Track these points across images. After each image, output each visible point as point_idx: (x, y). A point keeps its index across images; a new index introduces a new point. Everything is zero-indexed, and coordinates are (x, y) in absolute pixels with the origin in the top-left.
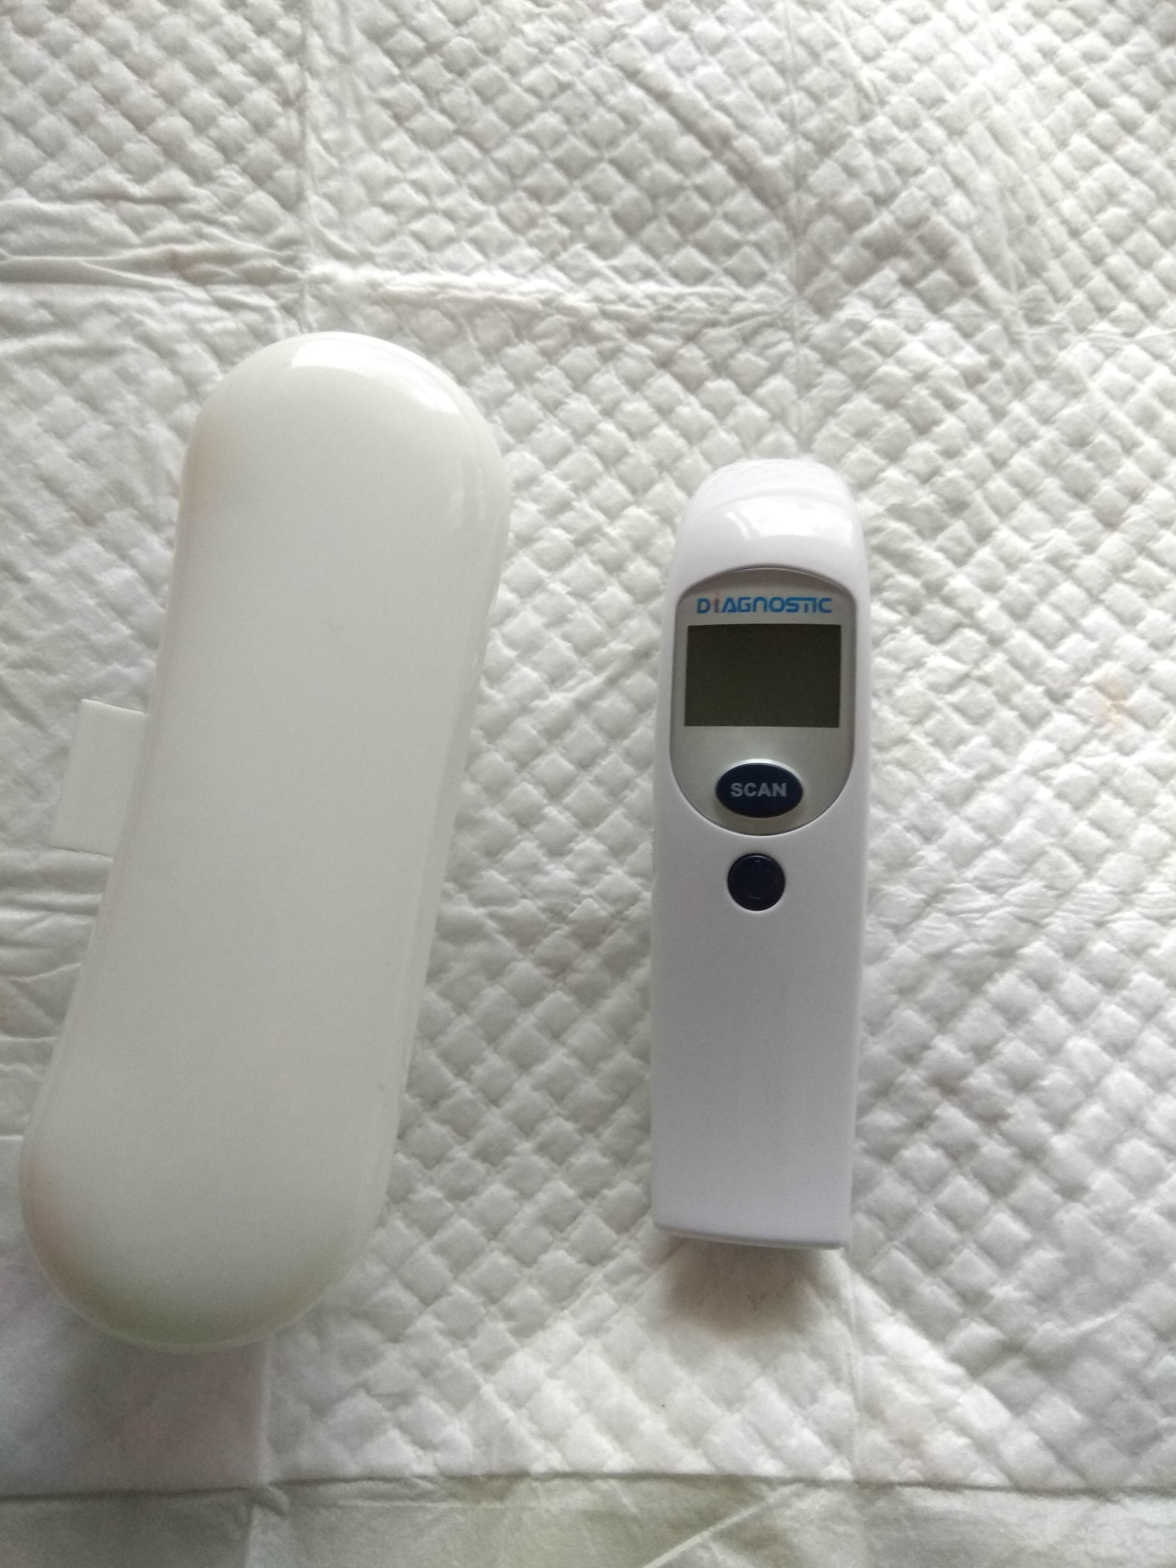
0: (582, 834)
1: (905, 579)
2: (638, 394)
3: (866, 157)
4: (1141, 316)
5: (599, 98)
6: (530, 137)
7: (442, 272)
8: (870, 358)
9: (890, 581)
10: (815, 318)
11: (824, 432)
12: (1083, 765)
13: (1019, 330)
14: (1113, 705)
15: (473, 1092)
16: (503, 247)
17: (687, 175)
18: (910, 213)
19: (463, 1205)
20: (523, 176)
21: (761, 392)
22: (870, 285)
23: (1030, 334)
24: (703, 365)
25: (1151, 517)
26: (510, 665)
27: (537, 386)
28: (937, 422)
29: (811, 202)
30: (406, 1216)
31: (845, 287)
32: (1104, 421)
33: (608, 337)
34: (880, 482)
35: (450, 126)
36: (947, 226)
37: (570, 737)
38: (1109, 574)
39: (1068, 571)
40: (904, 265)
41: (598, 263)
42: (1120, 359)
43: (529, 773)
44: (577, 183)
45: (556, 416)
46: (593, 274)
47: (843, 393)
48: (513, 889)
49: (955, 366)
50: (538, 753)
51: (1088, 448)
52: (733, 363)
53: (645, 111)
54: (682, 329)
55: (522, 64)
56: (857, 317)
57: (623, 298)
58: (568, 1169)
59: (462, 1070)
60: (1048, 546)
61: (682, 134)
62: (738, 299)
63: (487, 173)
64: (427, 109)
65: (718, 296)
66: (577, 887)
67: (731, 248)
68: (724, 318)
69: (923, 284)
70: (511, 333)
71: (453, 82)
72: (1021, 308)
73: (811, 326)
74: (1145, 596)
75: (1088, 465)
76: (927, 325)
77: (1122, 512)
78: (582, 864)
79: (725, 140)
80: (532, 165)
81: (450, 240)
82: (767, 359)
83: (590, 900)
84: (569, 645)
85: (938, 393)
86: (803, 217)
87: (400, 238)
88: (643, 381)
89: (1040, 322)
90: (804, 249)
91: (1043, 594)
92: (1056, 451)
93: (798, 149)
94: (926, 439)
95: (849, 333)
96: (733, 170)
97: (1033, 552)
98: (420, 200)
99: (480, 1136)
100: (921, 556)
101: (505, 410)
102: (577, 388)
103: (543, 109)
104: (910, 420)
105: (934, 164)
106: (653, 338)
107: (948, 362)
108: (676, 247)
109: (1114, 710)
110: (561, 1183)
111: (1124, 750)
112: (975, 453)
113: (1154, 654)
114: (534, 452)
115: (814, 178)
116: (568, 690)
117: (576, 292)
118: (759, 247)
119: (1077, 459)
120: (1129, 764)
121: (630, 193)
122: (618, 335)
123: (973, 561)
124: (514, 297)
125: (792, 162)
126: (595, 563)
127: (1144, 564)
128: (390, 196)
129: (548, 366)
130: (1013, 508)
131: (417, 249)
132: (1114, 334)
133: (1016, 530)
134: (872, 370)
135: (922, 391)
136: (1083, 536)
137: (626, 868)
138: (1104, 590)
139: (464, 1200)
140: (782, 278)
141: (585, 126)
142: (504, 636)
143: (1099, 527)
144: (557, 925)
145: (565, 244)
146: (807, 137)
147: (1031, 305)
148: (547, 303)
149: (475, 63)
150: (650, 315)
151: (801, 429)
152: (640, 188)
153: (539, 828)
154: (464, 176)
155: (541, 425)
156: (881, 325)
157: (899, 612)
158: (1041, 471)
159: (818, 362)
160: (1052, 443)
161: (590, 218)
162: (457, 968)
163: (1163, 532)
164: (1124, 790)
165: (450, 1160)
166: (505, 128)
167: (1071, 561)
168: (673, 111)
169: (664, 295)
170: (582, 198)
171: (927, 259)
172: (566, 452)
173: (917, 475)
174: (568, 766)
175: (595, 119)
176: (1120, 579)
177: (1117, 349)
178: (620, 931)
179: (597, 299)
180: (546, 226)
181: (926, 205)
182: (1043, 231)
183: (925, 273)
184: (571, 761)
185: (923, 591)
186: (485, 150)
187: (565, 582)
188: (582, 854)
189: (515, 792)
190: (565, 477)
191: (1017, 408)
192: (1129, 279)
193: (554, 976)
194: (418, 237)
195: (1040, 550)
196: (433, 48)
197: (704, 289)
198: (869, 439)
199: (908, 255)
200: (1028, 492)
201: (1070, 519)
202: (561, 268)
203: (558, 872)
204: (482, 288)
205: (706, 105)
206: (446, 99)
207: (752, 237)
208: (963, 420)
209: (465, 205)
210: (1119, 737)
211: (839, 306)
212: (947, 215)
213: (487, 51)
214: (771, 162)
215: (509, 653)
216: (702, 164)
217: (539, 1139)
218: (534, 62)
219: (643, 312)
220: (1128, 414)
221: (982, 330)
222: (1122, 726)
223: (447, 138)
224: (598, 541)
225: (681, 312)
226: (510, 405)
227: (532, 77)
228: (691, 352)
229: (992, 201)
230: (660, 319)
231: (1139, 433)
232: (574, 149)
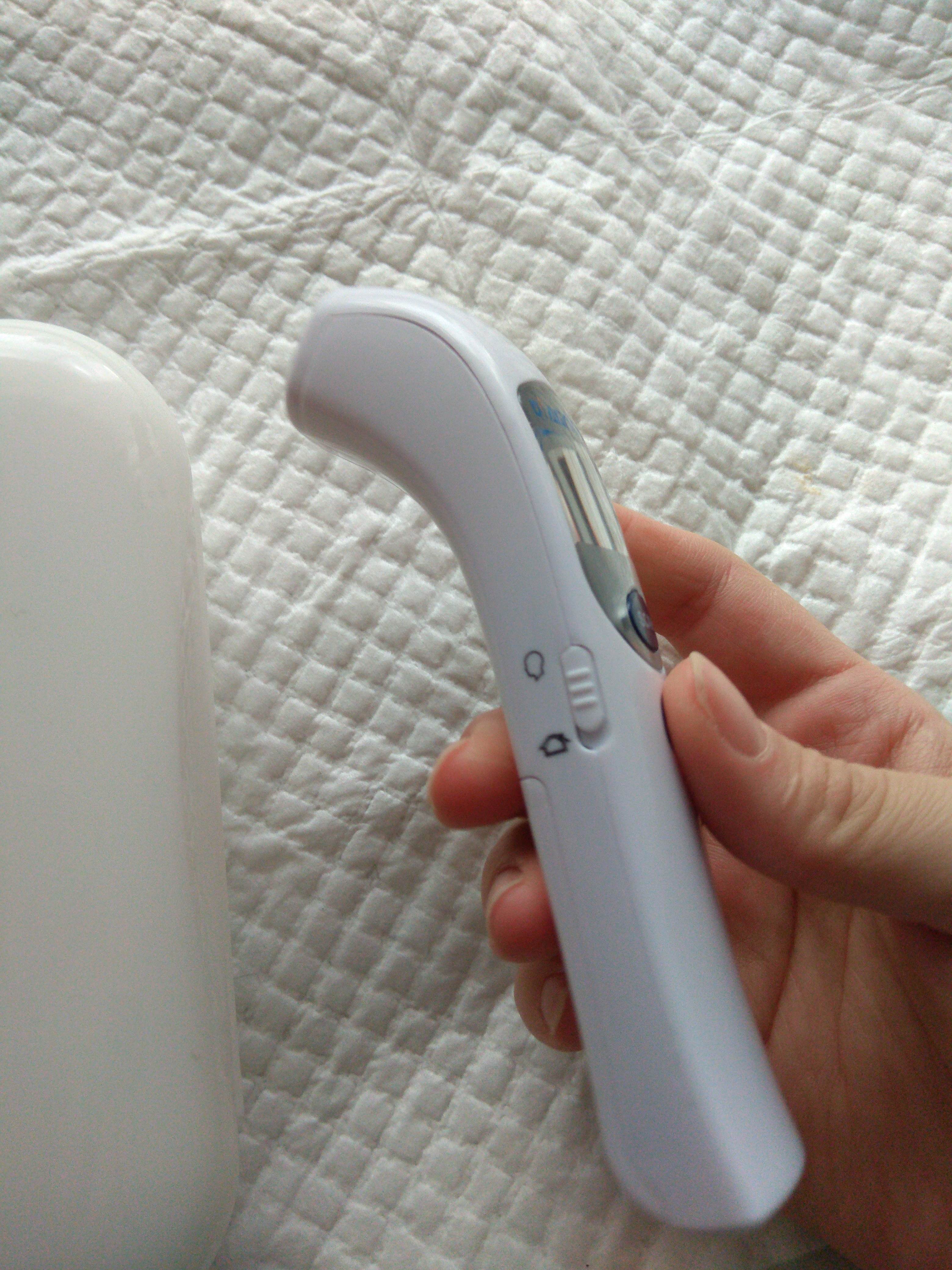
0: (358, 731)
1: (595, 403)
2: (300, 302)
3: (448, 29)
4: (741, 110)
5: (190, 47)
6: (134, 99)
7: (83, 243)
8: (505, 205)
9: (583, 408)
10: (445, 183)
11: (484, 283)
12: (792, 541)
13: (634, 148)
14: (806, 478)
15: (319, 1011)
16: (137, 204)
17: (289, 93)
18: (504, 67)
19: (339, 1122)
20: (138, 136)
21: (414, 264)
22: (488, 139)
23: (645, 150)
24: (353, 258)
25: (798, 291)
26: (247, 591)
27: (202, 324)
28: (585, 247)
29: (411, 82)
30: (287, 1148)
31: (465, 147)
32: (733, 212)
33: (256, 259)
34: (548, 317)
35: (59, 109)
36: (541, 69)
37: (321, 642)
38: (774, 355)
39: (738, 362)
40: (512, 114)
41: (228, 193)
42: (732, 154)
43: (292, 688)
44: (189, 128)
45: (228, 346)
46: (227, 204)
47: (491, 242)
48: (305, 803)
49: (586, 193)
50: (296, 666)
51: (726, 241)
52: (381, 247)
53: (234, 46)
54: (324, 230)
55: (110, 34)
56: (484, 171)
57: (260, 219)
58: (430, 1056)
59: (303, 995)
60: (715, 341)
61: (274, 57)
62: (369, 188)
63: (104, 142)
64: (33, 100)
65: (349, 191)
66: (366, 784)
67: (348, 145)
68: (360, 209)
69: (534, 127)
70: (164, 281)
71: (50, 69)
72: (632, 128)
73: (443, 191)
74: (811, 368)
75: (731, 257)
76: (549, 162)
77: (771, 294)
78: (364, 760)
79: (315, 51)
80: (144, 123)
81: (85, 213)
82: (411, 234)
83: (382, 792)
84: (297, 554)
85: (578, 221)
86: (407, 97)
87: (36, 225)
88: (301, 289)
89: (651, 137)
90: (417, 126)
91: (721, 388)
92: (699, 250)
93: (384, 40)
94: (579, 266)
95: (480, 188)
96: (330, 76)
97: (703, 350)
98: (47, 184)
99: (338, 1051)
100: (606, 378)
101: (179, 354)
102: (240, 315)
103: (140, 71)
104: (559, 252)
105: (513, 19)
106: (299, 248)
107: (579, 191)
108: (297, 159)
109: (808, 482)
110: (427, 1072)
111: (827, 515)
112: (627, 267)
113: (830, 420)
114: (216, 386)
115: (407, 62)
116: (307, 598)
117: (214, 226)
118: (374, 137)
119: (719, 253)
120: (835, 525)
121: (240, 123)
122: (265, 254)
123: (654, 370)
124: (158, 247)
125: (383, 54)
126: (300, 470)
127: (802, 337)
128: (18, 188)
129: (208, 302)
130: (675, 313)
131: (56, 229)
132: (722, 132)
133: (682, 332)
134: (512, 214)
135: (563, 223)
136: (742, 325)
137: (408, 751)
138: (774, 371)
139: (338, 1117)
140: (404, 158)
141: (183, 75)
142: (233, 565)
143: (755, 312)
144: (356, 826)
145: (193, 186)
146: (389, 27)
147: (639, 123)
148: (190, 243)
149: (66, 46)
150: (290, 227)
151: (461, 287)
152: (249, 115)
153: (314, 739)
154: (83, 151)
155: (217, 359)
156: (507, 172)
157: (599, 437)
158: (689, 272)
159: (460, 222)
160: (693, 244)
161: (211, 155)
162: (273, 895)
163: (811, 303)
164: (837, 551)
165: (316, 1082)
166: (111, 97)
167: (739, 350)
168: (260, 40)
169: (296, 204)
170: (199, 140)
171: (532, 103)
172: (245, 377)
173: (580, 302)
174: (326, 670)
175: (190, 66)
176: (784, 357)
177: (728, 144)
178: (419, 814)
179: (237, 226)
180: (171, 174)
181: (517, 55)
182: (629, 55)
183: (533, 117)
184: (328, 664)
185: (615, 412)
186: (96, 123)
187: (277, 497)
188: (362, 750)
189: (282, 711)
190: (251, 400)
191: (653, 218)
192: (721, 79)
193: (367, 876)
194: (53, 218)
195: (709, 346)
196: (22, 44)
197: (334, 188)
198: (527, 280)
199: (514, 104)
200: (685, 295)
201: (728, 310)
202: (195, 208)
203: (344, 774)
204: (124, 247)
205: (289, 25)
206: (47, 87)
207: (365, 130)
208: (608, 240)
209: (91, 177)
210: (818, 505)
211: (464, 166)
212: (538, 60)
213: (74, 33)
214: (362, 59)
215: (242, 580)
216: (300, 79)
217: (395, 1035)
218: (120, 30)
219: (283, 226)
220: (753, 201)
221: (601, 155)
222: (820, 494)
223: (58, 121)
224: (297, 449)
225: (318, 216)
226: (181, 348)
227: (122, 44)
228: (339, 249)
229: (576, 38)
230: (300, 228)
231: (767, 216)
232: (178, 97)
